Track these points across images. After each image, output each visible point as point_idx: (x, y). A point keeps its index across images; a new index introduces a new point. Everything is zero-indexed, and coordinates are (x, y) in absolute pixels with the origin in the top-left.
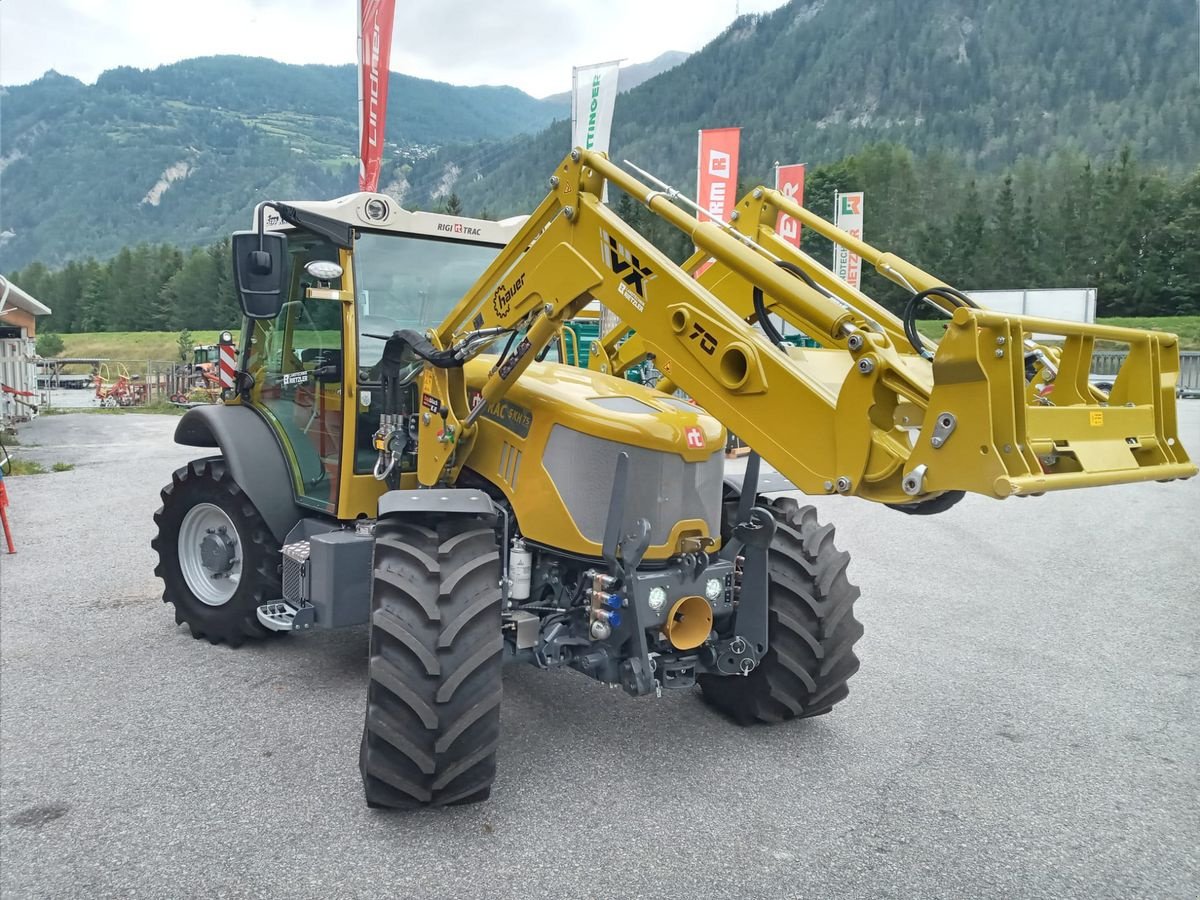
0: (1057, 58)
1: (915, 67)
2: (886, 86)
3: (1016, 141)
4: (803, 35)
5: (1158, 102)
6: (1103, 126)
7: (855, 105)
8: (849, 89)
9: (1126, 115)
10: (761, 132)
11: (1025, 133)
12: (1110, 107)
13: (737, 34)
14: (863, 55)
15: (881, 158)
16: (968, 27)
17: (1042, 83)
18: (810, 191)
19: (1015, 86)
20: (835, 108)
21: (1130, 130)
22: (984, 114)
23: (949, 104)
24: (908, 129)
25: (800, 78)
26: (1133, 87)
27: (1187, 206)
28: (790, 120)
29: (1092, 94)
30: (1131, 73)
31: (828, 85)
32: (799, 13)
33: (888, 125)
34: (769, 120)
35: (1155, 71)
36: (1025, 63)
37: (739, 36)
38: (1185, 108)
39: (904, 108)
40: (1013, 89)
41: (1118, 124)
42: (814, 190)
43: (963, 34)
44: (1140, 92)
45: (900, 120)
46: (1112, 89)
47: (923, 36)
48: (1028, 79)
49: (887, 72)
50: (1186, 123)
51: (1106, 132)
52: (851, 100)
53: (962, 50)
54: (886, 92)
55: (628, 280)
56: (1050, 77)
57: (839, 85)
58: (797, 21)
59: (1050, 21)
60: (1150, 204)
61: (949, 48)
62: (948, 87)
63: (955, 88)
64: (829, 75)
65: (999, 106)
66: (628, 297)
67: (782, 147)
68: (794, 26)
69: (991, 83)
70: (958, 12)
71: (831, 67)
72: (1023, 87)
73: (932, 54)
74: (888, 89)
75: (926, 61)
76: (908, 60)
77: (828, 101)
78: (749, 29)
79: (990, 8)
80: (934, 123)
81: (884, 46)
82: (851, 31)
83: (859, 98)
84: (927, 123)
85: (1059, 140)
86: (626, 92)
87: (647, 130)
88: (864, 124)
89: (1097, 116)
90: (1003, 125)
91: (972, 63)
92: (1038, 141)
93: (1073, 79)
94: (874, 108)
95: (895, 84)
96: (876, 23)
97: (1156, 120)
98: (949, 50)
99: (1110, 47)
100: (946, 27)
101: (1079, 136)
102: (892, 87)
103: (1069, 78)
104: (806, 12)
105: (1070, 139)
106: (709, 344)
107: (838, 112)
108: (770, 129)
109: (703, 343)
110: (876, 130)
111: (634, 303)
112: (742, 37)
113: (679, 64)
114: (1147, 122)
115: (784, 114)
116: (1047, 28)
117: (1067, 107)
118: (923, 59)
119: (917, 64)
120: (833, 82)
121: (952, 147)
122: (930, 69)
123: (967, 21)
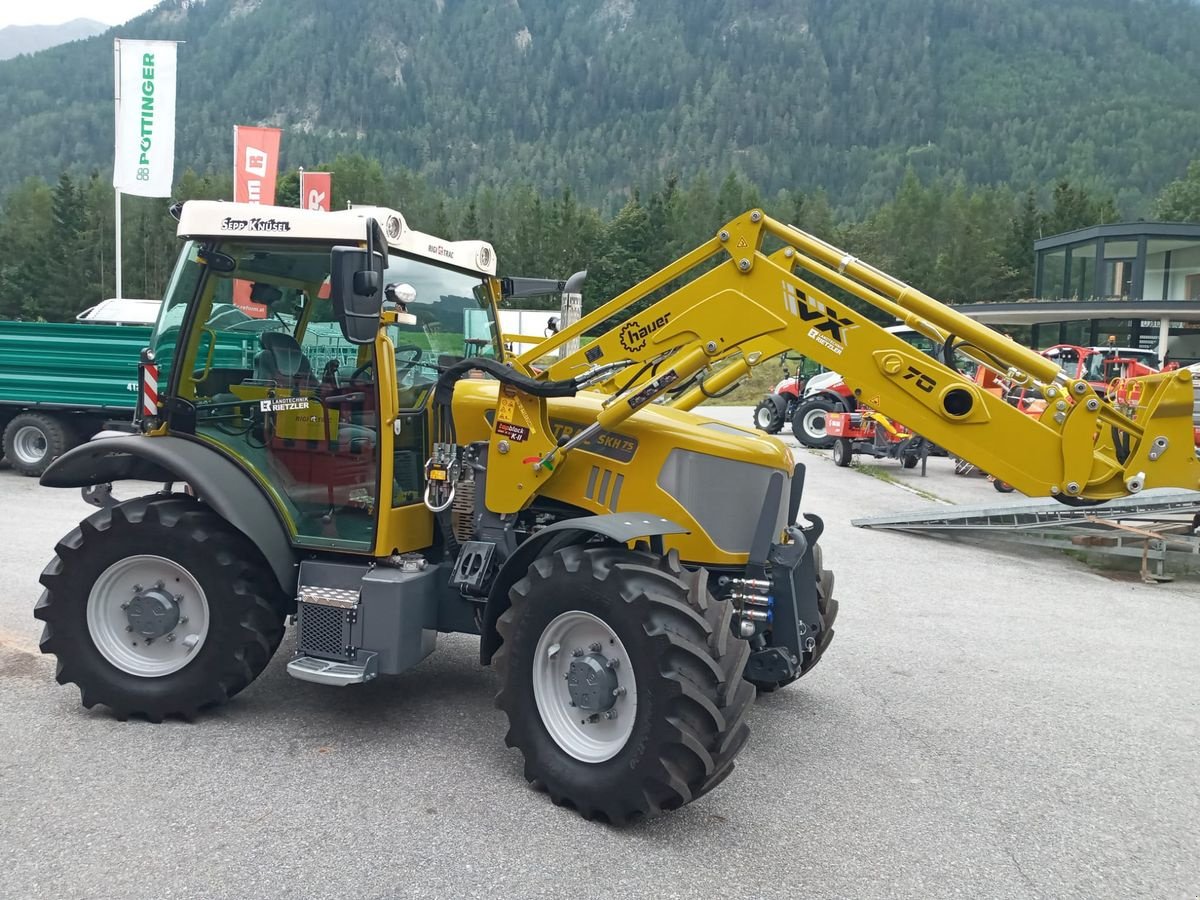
0: (481, 96)
1: (355, 82)
2: (327, 96)
3: (449, 167)
4: (239, 29)
5: (562, 149)
6: (521, 163)
7: (297, 111)
8: (290, 93)
9: (538, 157)
10: (196, 123)
11: (457, 160)
12: (525, 147)
13: (165, 14)
14: (303, 61)
15: (355, 171)
16: (404, 53)
17: (470, 117)
18: (285, 195)
19: (447, 115)
20: (276, 110)
21: (542, 169)
22: (420, 136)
23: (388, 124)
24: (351, 142)
25: (238, 73)
26: (543, 133)
27: (613, 244)
28: (229, 115)
29: (511, 132)
30: (541, 119)
31: (268, 85)
32: (235, 6)
33: (330, 134)
34: (205, 112)
35: (559, 121)
36: (455, 97)
37: (168, 18)
38: (582, 158)
39: (346, 121)
40: (445, 118)
41: (532, 163)
42: (288, 194)
43: (399, 58)
44: (548, 137)
45: (342, 131)
46: (527, 132)
47: (361, 53)
48: (458, 111)
49: (327, 82)
50: (583, 170)
51: (524, 169)
52: (293, 105)
53: (398, 73)
54: (327, 101)
55: (822, 327)
56: (477, 112)
57: (280, 87)
58: (233, 14)
59: (475, 60)
60: (587, 240)
61: (386, 69)
62: (387, 106)
63: (393, 108)
64: (269, 76)
65: (434, 131)
66: (822, 342)
67: (221, 142)
68: (229, 18)
69: (425, 110)
70: (393, 35)
71: (271, 67)
72: (453, 117)
73: (370, 72)
74: (329, 99)
75: (365, 78)
76: (348, 73)
77: (268, 101)
78: (180, 13)
79: (422, 38)
80: (375, 139)
81: (323, 56)
82: (290, 35)
83: (301, 104)
84: (369, 138)
85: (485, 169)
86: (29, 55)
87: (58, 102)
88: (306, 130)
89: (516, 153)
90: (437, 151)
91: (407, 87)
92: (468, 169)
93: (495, 116)
94: (316, 115)
95: (336, 95)
96: (314, 31)
97: (561, 164)
98: (387, 71)
99: (524, 94)
100: (383, 49)
101: (503, 170)
102: (333, 98)
103: (492, 115)
104: (242, 7)
105: (495, 171)
106: (926, 384)
107: (280, 115)
108: (206, 121)
109: (919, 383)
110: (318, 138)
111: (831, 348)
112: (171, 19)
113: (97, 35)
114: (555, 165)
115: (221, 108)
116: (472, 68)
117: (492, 141)
118: (362, 76)
119: (356, 79)
120: (274, 83)
121: (393, 165)
122: (369, 86)
123: (402, 47)
